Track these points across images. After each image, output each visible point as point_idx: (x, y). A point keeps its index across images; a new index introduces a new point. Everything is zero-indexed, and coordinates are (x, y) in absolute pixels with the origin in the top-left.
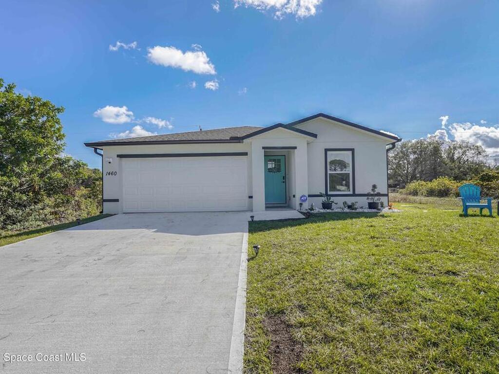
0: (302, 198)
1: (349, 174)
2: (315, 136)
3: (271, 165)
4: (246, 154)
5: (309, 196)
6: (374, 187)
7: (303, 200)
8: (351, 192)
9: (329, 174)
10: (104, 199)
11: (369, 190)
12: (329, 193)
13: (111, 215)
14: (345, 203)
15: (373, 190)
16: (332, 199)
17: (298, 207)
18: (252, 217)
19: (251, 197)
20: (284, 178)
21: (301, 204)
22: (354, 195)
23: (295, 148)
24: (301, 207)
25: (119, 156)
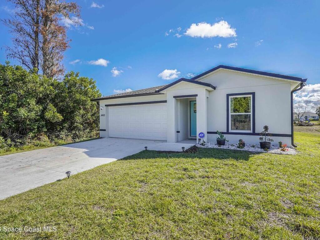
0: (200, 135)
4: (165, 102)
5: (208, 133)
6: (266, 128)
8: (251, 131)
9: (232, 116)
10: (100, 129)
12: (230, 131)
13: (103, 138)
18: (146, 147)
22: (254, 134)
23: (196, 95)
24: (199, 141)
25: (106, 106)
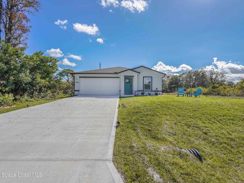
1: (150, 84)
2: (139, 73)
3: (127, 81)
4: (119, 77)
5: (138, 91)
6: (157, 88)
7: (136, 92)
8: (151, 90)
9: (145, 84)
10: (75, 90)
11: (155, 89)
12: (144, 90)
13: (77, 95)
14: (148, 93)
15: (156, 90)
16: (144, 92)
17: (134, 94)
18: (120, 96)
19: (120, 91)
20: (131, 85)
21: (135, 93)
22: (152, 91)
23: (134, 76)
25: (79, 77)
